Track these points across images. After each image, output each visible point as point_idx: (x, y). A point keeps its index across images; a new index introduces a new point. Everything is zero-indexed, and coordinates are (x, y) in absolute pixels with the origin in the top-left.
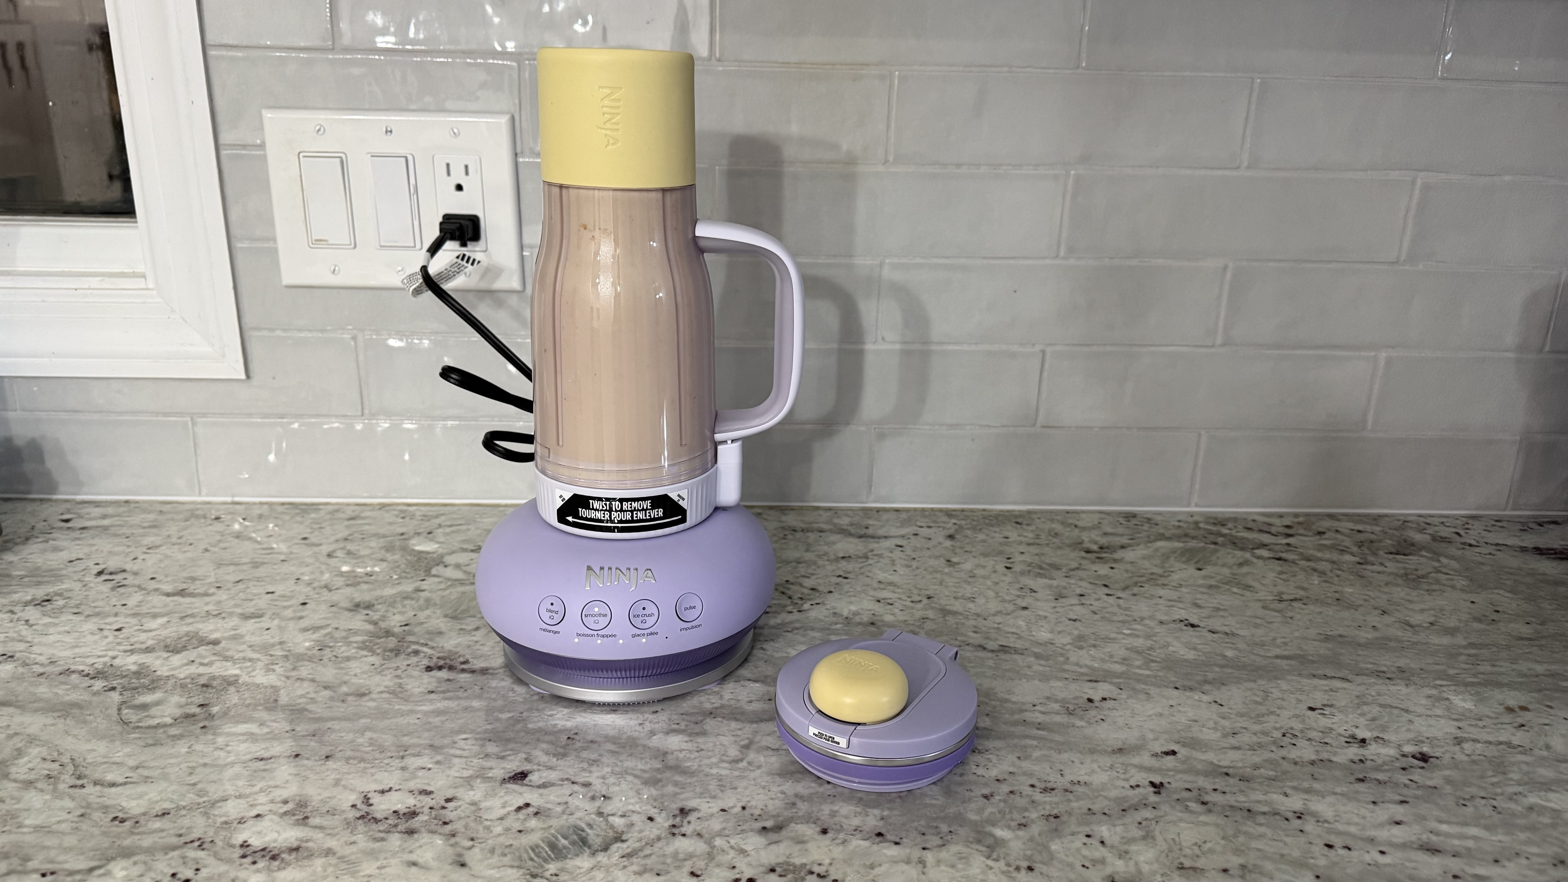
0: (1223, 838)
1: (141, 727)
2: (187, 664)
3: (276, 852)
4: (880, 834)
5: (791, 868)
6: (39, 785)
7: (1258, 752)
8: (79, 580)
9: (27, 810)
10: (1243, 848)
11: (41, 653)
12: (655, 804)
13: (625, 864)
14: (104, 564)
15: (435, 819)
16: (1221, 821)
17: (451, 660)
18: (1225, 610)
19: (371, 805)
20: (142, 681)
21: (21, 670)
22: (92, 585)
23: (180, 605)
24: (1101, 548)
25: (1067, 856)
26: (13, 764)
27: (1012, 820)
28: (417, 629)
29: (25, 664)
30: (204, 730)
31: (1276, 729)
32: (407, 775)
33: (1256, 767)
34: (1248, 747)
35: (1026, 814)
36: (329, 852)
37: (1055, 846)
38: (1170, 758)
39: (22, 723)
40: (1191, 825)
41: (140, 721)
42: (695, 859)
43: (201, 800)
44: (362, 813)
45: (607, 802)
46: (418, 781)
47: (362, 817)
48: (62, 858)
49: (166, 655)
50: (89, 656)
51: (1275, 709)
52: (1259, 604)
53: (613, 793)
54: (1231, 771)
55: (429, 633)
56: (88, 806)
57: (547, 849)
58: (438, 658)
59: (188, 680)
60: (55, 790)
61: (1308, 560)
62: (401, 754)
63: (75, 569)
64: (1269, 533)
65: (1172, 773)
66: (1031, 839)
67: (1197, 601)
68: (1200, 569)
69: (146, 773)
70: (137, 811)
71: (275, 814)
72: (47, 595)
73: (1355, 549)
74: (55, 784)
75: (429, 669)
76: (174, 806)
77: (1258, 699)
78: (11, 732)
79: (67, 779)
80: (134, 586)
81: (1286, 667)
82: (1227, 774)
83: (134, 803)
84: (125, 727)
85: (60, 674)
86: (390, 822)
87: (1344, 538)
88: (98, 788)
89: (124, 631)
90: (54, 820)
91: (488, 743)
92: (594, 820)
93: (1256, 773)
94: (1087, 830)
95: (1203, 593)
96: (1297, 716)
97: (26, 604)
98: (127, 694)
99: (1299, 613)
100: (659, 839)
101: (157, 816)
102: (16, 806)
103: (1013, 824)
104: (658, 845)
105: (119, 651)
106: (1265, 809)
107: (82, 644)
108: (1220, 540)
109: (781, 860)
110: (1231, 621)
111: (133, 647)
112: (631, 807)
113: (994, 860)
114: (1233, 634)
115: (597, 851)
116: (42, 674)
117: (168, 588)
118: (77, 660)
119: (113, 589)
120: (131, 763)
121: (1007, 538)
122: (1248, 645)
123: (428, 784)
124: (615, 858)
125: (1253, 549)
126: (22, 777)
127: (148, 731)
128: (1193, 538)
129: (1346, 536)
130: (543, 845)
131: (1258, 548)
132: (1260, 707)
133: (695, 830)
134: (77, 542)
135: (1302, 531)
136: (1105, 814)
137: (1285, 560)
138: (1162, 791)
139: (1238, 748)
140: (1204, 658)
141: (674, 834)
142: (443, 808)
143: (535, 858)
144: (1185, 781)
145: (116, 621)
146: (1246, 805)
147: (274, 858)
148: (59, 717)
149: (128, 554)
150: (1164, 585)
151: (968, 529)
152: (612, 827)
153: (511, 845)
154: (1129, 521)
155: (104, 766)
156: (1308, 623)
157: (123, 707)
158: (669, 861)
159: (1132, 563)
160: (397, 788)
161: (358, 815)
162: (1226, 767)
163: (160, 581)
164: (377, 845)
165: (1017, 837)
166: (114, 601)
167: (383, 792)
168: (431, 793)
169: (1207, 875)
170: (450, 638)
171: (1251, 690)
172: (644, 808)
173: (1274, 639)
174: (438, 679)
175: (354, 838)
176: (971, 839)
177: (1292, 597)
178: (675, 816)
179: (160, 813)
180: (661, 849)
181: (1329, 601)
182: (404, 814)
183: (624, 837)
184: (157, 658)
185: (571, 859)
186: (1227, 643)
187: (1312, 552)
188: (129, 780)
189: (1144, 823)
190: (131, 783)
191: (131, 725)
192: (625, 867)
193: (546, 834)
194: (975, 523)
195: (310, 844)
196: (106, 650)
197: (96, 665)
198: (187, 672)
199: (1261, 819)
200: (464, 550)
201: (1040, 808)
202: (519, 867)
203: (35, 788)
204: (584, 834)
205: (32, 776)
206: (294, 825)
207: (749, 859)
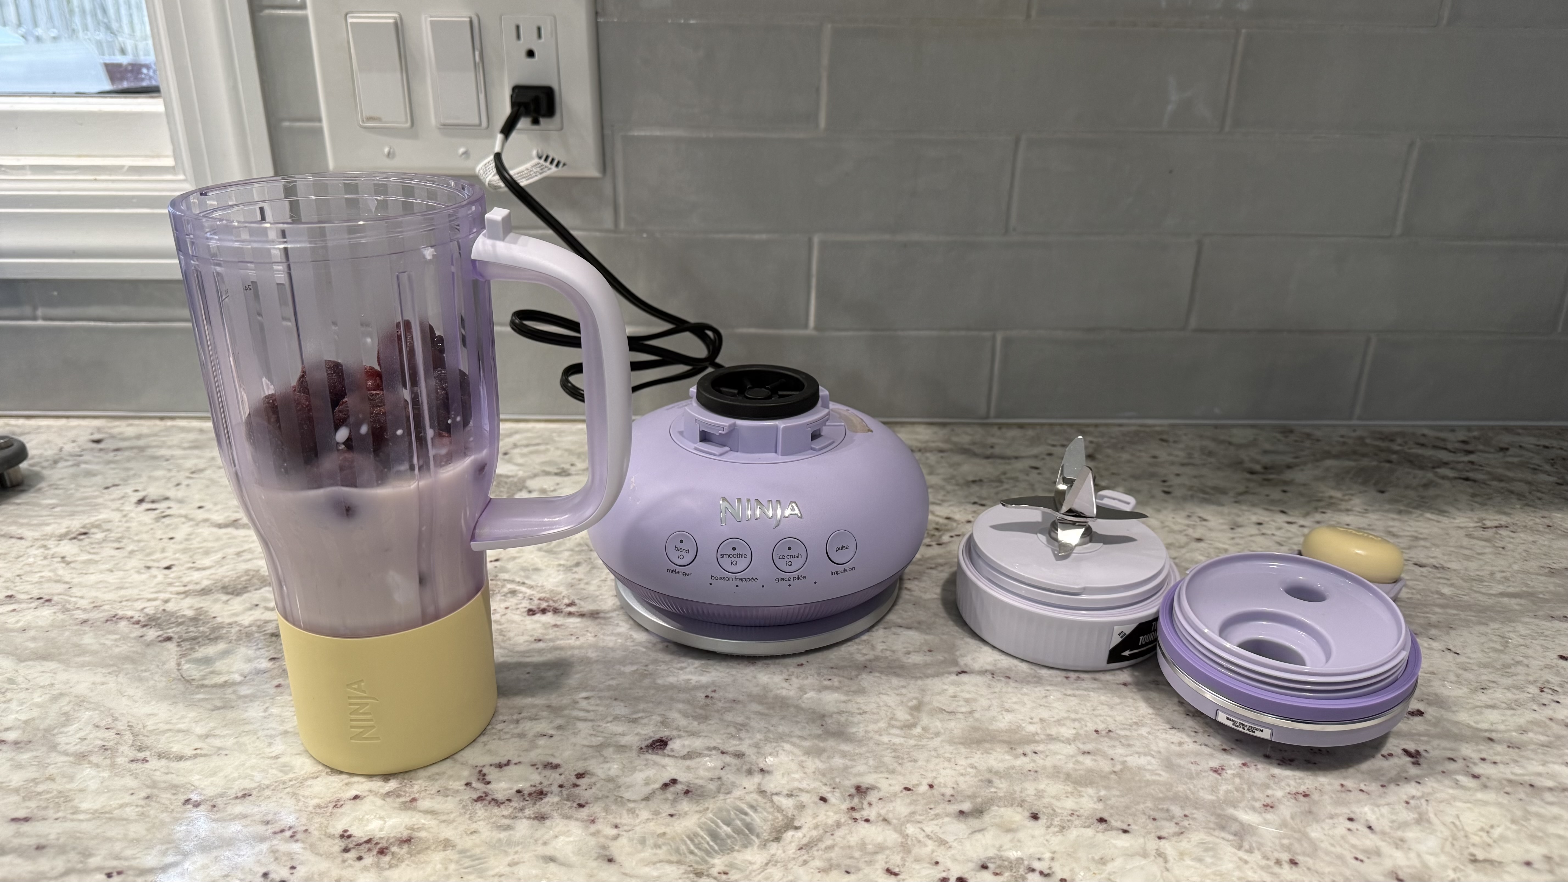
0: (1513, 821)
1: (206, 686)
2: (250, 609)
3: (383, 844)
4: (1102, 820)
5: (1006, 863)
6: (94, 759)
7: (1518, 712)
8: (118, 510)
9: (81, 791)
10: (1540, 834)
11: (83, 597)
12: (824, 780)
13: (805, 857)
14: (144, 490)
15: (568, 800)
16: (1504, 800)
17: (554, 601)
18: (1424, 539)
19: (489, 783)
20: (201, 629)
21: (61, 616)
22: (132, 515)
23: (234, 538)
24: (1265, 468)
25: (1333, 845)
26: (61, 733)
27: (1254, 799)
28: (510, 565)
29: (65, 610)
30: (279, 689)
31: (1530, 682)
32: (525, 744)
33: (1524, 731)
34: (1504, 705)
35: (1270, 792)
36: (447, 844)
37: (1315, 832)
38: (1417, 719)
39: (67, 682)
40: (1469, 805)
41: (204, 678)
42: (888, 852)
43: (286, 778)
44: (479, 794)
45: (768, 777)
46: (539, 751)
47: (480, 799)
48: (128, 853)
49: (225, 598)
50: (138, 600)
51: (1521, 658)
52: (1462, 533)
53: (771, 766)
54: (1494, 735)
55: (524, 569)
56: (154, 785)
57: (708, 839)
58: (539, 599)
59: (254, 628)
60: (113, 765)
61: (1501, 481)
62: (515, 717)
63: (112, 497)
64: (1446, 449)
65: (1425, 739)
66: (1284, 825)
67: (1391, 529)
68: (1382, 492)
69: (217, 742)
70: (210, 792)
71: (376, 794)
72: (83, 527)
73: (1548, 467)
74: (112, 757)
75: (531, 612)
76: (254, 785)
77: (1498, 646)
78: (55, 693)
79: (126, 751)
80: (180, 516)
81: (1517, 607)
82: (1491, 740)
83: (206, 782)
84: (188, 685)
85: (107, 621)
86: (513, 804)
87: (1531, 455)
88: (164, 762)
89: (174, 569)
90: (114, 803)
91: (615, 703)
92: (756, 800)
93: (1525, 737)
94: (1345, 811)
95: (1394, 519)
96: (1547, 667)
97: (61, 537)
98: (186, 645)
99: (1511, 543)
100: (838, 825)
101: (237, 798)
102: (68, 786)
103: (1258, 805)
104: (839, 833)
105: (171, 593)
106: (1550, 783)
107: (127, 585)
108: (1394, 457)
109: (991, 853)
110: (1437, 552)
111: (187, 589)
112: (796, 784)
113: (1247, 851)
114: (1443, 568)
115: (767, 841)
116: (85, 621)
117: (218, 518)
118: (124, 603)
119: (157, 519)
120: (199, 730)
121: (1155, 457)
122: (1464, 580)
123: (553, 755)
124: (792, 850)
125: (1433, 468)
126: (72, 749)
127: (215, 690)
128: (1364, 455)
129: (1532, 452)
130: (702, 833)
131: (1439, 467)
132: (1502, 656)
133: (879, 815)
134: (113, 466)
135: (1481, 447)
136: (1362, 790)
137: (1474, 481)
138: (1421, 760)
139: (1493, 707)
140: (1419, 597)
141: (855, 820)
142: (575, 785)
143: (696, 851)
144: (1444, 749)
145: (165, 558)
146: (1526, 778)
147: (382, 852)
148: (109, 673)
149: (169, 479)
150: (1348, 510)
151: (1108, 447)
152: (779, 809)
153: (664, 834)
154: (1286, 437)
155: (167, 735)
156: (1524, 554)
157: (183, 661)
158: (857, 854)
159: (1304, 485)
160: (516, 761)
161: (475, 796)
162: (1486, 731)
163: (209, 510)
164: (503, 835)
165: (1267, 823)
166: (159, 534)
167: (500, 766)
168: (557, 766)
169: (1507, 869)
170: (549, 576)
171: (1486, 634)
172: (812, 786)
173: (1492, 574)
174: (544, 624)
175: (474, 826)
176: (1212, 825)
177: (1496, 523)
178: (851, 796)
179: (240, 795)
180: (844, 838)
181: (1541, 528)
182: (530, 794)
183: (797, 824)
184: (216, 601)
185: (738, 851)
186: (1440, 578)
187: (1500, 471)
188: (198, 751)
189: (1412, 802)
190: (202, 756)
191: (195, 683)
192: (805, 862)
193: (703, 820)
194: (1114, 441)
195: (423, 834)
196: (157, 592)
197: (146, 610)
198: (251, 618)
199: (1549, 797)
200: (547, 473)
201: (1283, 784)
202: (679, 862)
203: (90, 762)
204: (748, 819)
205: (83, 748)
206: (400, 809)
207: (953, 852)
